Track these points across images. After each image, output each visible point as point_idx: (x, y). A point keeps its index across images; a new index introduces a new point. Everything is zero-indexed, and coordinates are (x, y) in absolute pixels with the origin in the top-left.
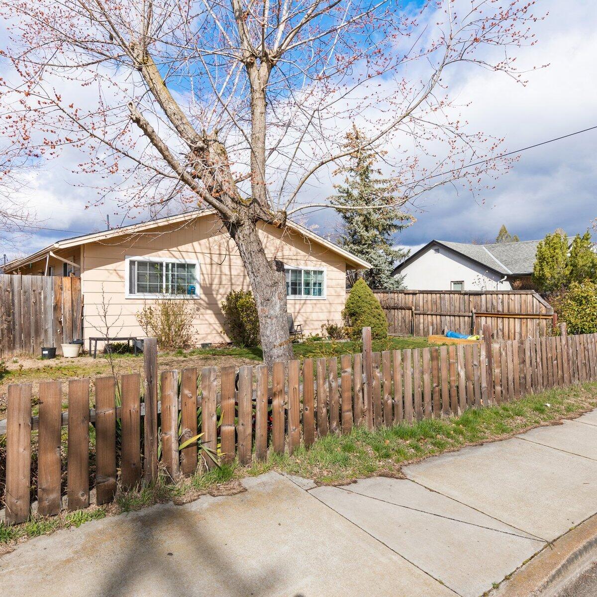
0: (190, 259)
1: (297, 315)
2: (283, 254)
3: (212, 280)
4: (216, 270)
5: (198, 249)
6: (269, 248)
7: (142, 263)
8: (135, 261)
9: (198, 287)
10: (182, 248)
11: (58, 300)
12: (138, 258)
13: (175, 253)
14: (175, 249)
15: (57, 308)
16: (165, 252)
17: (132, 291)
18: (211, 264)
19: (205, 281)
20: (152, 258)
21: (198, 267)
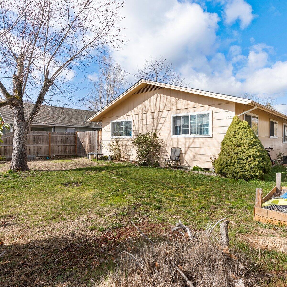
0: (130, 119)
1: (187, 150)
2: (177, 107)
3: (139, 128)
4: (140, 123)
5: (133, 113)
6: (168, 105)
7: (116, 123)
8: (113, 123)
9: (132, 132)
10: (128, 114)
11: (98, 139)
12: (114, 121)
13: (125, 117)
14: (125, 115)
15: (98, 142)
16: (122, 117)
17: (113, 135)
18: (138, 120)
19: (135, 129)
20: (118, 120)
21: (132, 122)
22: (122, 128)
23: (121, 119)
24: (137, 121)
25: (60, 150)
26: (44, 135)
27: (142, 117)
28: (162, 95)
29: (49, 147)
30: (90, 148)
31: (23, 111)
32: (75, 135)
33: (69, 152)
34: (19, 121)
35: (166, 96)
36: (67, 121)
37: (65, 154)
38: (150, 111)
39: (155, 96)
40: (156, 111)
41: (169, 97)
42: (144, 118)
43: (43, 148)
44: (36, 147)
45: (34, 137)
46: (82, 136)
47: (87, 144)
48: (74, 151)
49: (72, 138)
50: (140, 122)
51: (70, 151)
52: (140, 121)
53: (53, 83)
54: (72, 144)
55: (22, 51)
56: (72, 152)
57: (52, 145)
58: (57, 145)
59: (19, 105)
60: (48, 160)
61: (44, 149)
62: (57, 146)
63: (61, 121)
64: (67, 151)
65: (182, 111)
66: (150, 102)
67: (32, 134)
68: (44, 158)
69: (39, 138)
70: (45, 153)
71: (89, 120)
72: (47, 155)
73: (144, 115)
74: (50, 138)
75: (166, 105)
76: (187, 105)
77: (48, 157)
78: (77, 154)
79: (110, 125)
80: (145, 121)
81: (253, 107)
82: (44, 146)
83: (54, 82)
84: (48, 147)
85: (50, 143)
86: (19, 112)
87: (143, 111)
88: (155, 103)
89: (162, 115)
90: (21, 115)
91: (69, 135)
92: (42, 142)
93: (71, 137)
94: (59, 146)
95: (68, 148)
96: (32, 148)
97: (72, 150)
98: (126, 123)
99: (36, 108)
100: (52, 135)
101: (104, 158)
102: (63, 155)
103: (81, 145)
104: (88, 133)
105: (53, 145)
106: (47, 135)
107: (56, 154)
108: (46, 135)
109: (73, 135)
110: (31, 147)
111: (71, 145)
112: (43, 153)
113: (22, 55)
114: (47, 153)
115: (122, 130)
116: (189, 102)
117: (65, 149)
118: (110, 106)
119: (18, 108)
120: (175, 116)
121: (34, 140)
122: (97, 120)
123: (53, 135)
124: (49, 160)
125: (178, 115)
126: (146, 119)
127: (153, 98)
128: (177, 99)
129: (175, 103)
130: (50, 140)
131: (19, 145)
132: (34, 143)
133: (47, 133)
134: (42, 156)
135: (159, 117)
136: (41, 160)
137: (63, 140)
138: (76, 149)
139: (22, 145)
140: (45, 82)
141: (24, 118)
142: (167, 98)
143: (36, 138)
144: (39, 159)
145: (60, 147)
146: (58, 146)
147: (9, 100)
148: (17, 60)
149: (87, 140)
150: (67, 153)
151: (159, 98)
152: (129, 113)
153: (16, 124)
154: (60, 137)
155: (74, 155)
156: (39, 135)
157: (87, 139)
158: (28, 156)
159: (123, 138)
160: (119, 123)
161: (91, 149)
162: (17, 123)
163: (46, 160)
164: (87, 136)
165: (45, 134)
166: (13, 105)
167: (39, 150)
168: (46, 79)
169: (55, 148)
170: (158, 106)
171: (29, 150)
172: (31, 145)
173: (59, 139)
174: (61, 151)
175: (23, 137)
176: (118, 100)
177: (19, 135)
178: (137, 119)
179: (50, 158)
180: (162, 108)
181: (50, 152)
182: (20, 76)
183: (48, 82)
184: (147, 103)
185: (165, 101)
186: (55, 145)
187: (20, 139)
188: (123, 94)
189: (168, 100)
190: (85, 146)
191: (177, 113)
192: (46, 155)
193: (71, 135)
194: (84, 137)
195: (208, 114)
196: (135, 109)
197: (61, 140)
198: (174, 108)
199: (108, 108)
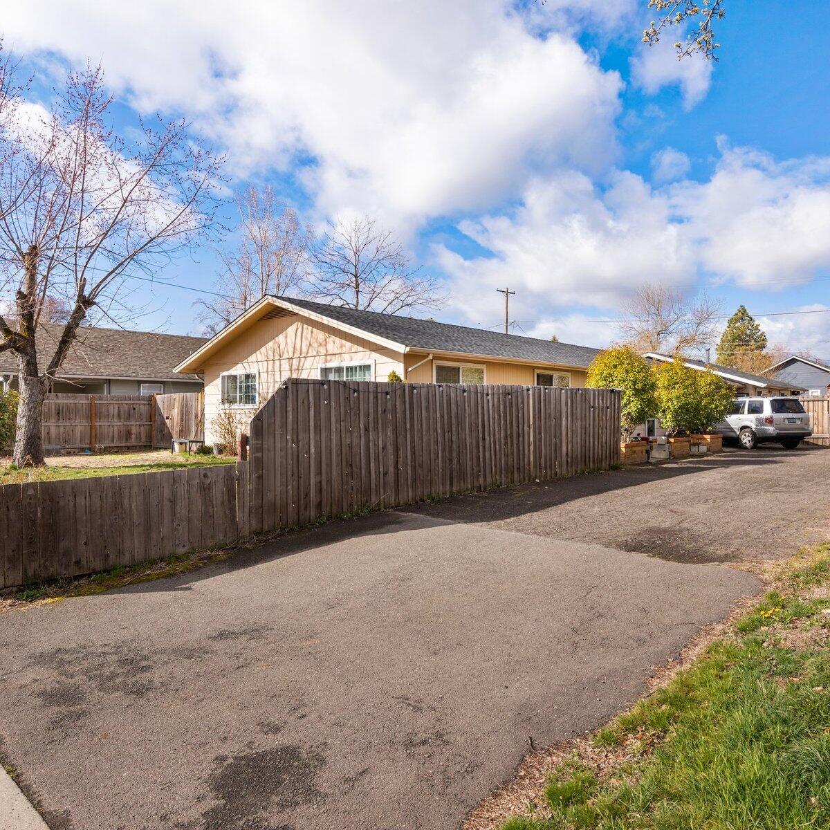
0: (254, 370)
5: (259, 358)
7: (229, 377)
8: (224, 377)
9: (257, 395)
10: (250, 359)
11: (197, 410)
12: (226, 373)
13: (246, 365)
14: (246, 361)
15: (196, 416)
16: (240, 365)
17: (223, 402)
18: (267, 372)
19: (263, 389)
20: (233, 372)
21: (257, 376)
22: (241, 387)
23: (239, 370)
24: (265, 374)
25: (116, 436)
26: (81, 402)
27: (273, 367)
28: (305, 326)
29: (91, 428)
30: (181, 431)
31: (36, 358)
32: (151, 400)
33: (136, 438)
34: (29, 378)
35: (310, 328)
36: (141, 366)
37: (128, 444)
38: (286, 356)
39: (293, 327)
40: (295, 356)
41: (314, 330)
42: (277, 369)
43: (78, 430)
44: (62, 429)
45: (57, 406)
46: (166, 404)
47: (176, 420)
48: (150, 437)
49: (143, 409)
50: (269, 376)
51: (139, 437)
52: (269, 374)
53: (95, 303)
54: (144, 422)
55: (34, 239)
56: (143, 439)
57: (97, 424)
58: (109, 423)
59: (29, 350)
60: (87, 455)
61: (79, 434)
62: (109, 426)
63: (125, 367)
64: (133, 436)
65: (333, 357)
66: (286, 337)
67: (54, 400)
68: (81, 451)
69: (68, 410)
70: (81, 441)
71: (176, 370)
72: (88, 446)
73: (277, 362)
74: (93, 408)
75: (310, 344)
76: (342, 346)
77: (90, 449)
78: (155, 443)
79: (219, 381)
80: (277, 374)
81: (427, 357)
82: (80, 426)
83: (96, 300)
84: (88, 428)
85: (93, 418)
86: (28, 361)
87: (276, 354)
88: (294, 340)
89: (305, 365)
90: (32, 368)
91: (138, 402)
92: (76, 417)
93: (142, 407)
94: (113, 426)
95: (134, 430)
96: (53, 431)
97: (143, 435)
98: (247, 376)
99: (60, 352)
100: (98, 402)
101: (206, 451)
102: (123, 445)
103: (164, 424)
104: (178, 396)
105: (100, 424)
106: (86, 402)
107: (107, 444)
108: (83, 402)
109: (145, 403)
110: (51, 427)
111: (141, 423)
112: (78, 442)
113: (35, 247)
114: (87, 441)
115: (240, 392)
116: (344, 342)
117: (129, 433)
118: (214, 342)
119: (27, 354)
120: (323, 366)
121: (58, 413)
122: (195, 370)
123: (100, 402)
124: (91, 455)
125: (329, 365)
126: (280, 371)
127: (291, 330)
128: (326, 334)
129: (324, 342)
130: (93, 413)
131: (28, 421)
132: (59, 419)
133: (87, 398)
134: (75, 446)
135: (300, 368)
136: (72, 455)
137: (122, 413)
138: (154, 433)
139: (34, 421)
140: (78, 301)
141: (36, 372)
142: (312, 332)
143: (63, 408)
144: (69, 454)
145: (116, 428)
146: (111, 426)
147: (10, 340)
148: (24, 258)
149: (176, 412)
150: (133, 442)
151: (300, 330)
152: (252, 358)
153: (23, 384)
154: (116, 406)
155: (149, 447)
156: (68, 401)
157: (176, 410)
158: (45, 446)
159: (242, 407)
160: (235, 377)
161: (184, 432)
162: (25, 382)
163: (84, 455)
164: (176, 404)
165: (82, 400)
166: (18, 350)
167: (69, 435)
168: (81, 296)
169: (106, 430)
170: (298, 346)
171: (46, 435)
172: (52, 424)
173: (113, 410)
174: (119, 438)
175: (35, 408)
176: (228, 331)
177: (28, 404)
178: (265, 370)
179: (92, 451)
180: (304, 349)
181: (93, 440)
182: (31, 293)
183: (83, 303)
184: (281, 338)
185: (309, 337)
186: (104, 424)
187: (30, 411)
188: (237, 320)
189: (313, 335)
190: (173, 426)
191: (326, 361)
192: (84, 446)
193: (142, 402)
194: (171, 406)
195: (369, 366)
196: (263, 350)
197: (119, 412)
198: (323, 351)
199: (211, 347)
